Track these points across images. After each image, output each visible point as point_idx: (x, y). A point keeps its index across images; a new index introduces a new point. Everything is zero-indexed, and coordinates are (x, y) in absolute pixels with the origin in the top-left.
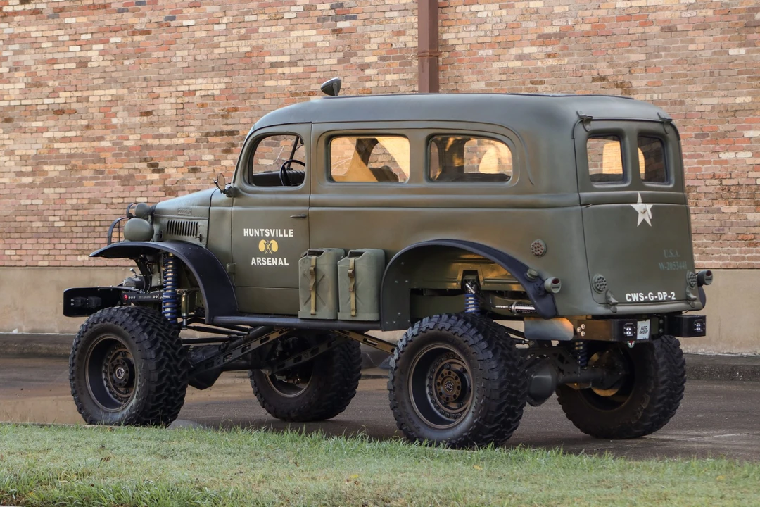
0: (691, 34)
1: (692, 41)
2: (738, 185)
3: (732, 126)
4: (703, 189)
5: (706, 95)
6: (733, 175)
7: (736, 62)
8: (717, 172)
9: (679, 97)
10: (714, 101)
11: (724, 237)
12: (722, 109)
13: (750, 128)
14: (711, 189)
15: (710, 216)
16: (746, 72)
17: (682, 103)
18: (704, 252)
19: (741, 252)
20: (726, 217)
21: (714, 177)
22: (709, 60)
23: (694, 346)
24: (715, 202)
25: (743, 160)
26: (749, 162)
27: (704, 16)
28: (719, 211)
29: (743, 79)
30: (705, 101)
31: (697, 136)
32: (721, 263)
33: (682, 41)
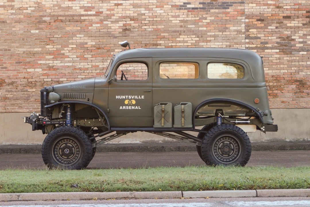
0: (13, 24)
1: (14, 27)
2: (36, 81)
3: (33, 59)
4: (19, 83)
5: (21, 47)
6: (33, 78)
7: (34, 35)
8: (26, 76)
9: (8, 48)
10: (25, 50)
11: (29, 101)
12: (28, 53)
13: (41, 60)
14: (23, 83)
15: (23, 93)
16: (39, 39)
17: (9, 50)
18: (20, 106)
19: (37, 106)
20: (30, 93)
21: (24, 78)
22: (22, 34)
23: (16, 142)
24: (25, 87)
25: (38, 72)
26: (40, 73)
27: (20, 18)
28: (27, 91)
29: (38, 42)
30: (20, 49)
31: (16, 63)
32: (28, 110)
33: (9, 27)
